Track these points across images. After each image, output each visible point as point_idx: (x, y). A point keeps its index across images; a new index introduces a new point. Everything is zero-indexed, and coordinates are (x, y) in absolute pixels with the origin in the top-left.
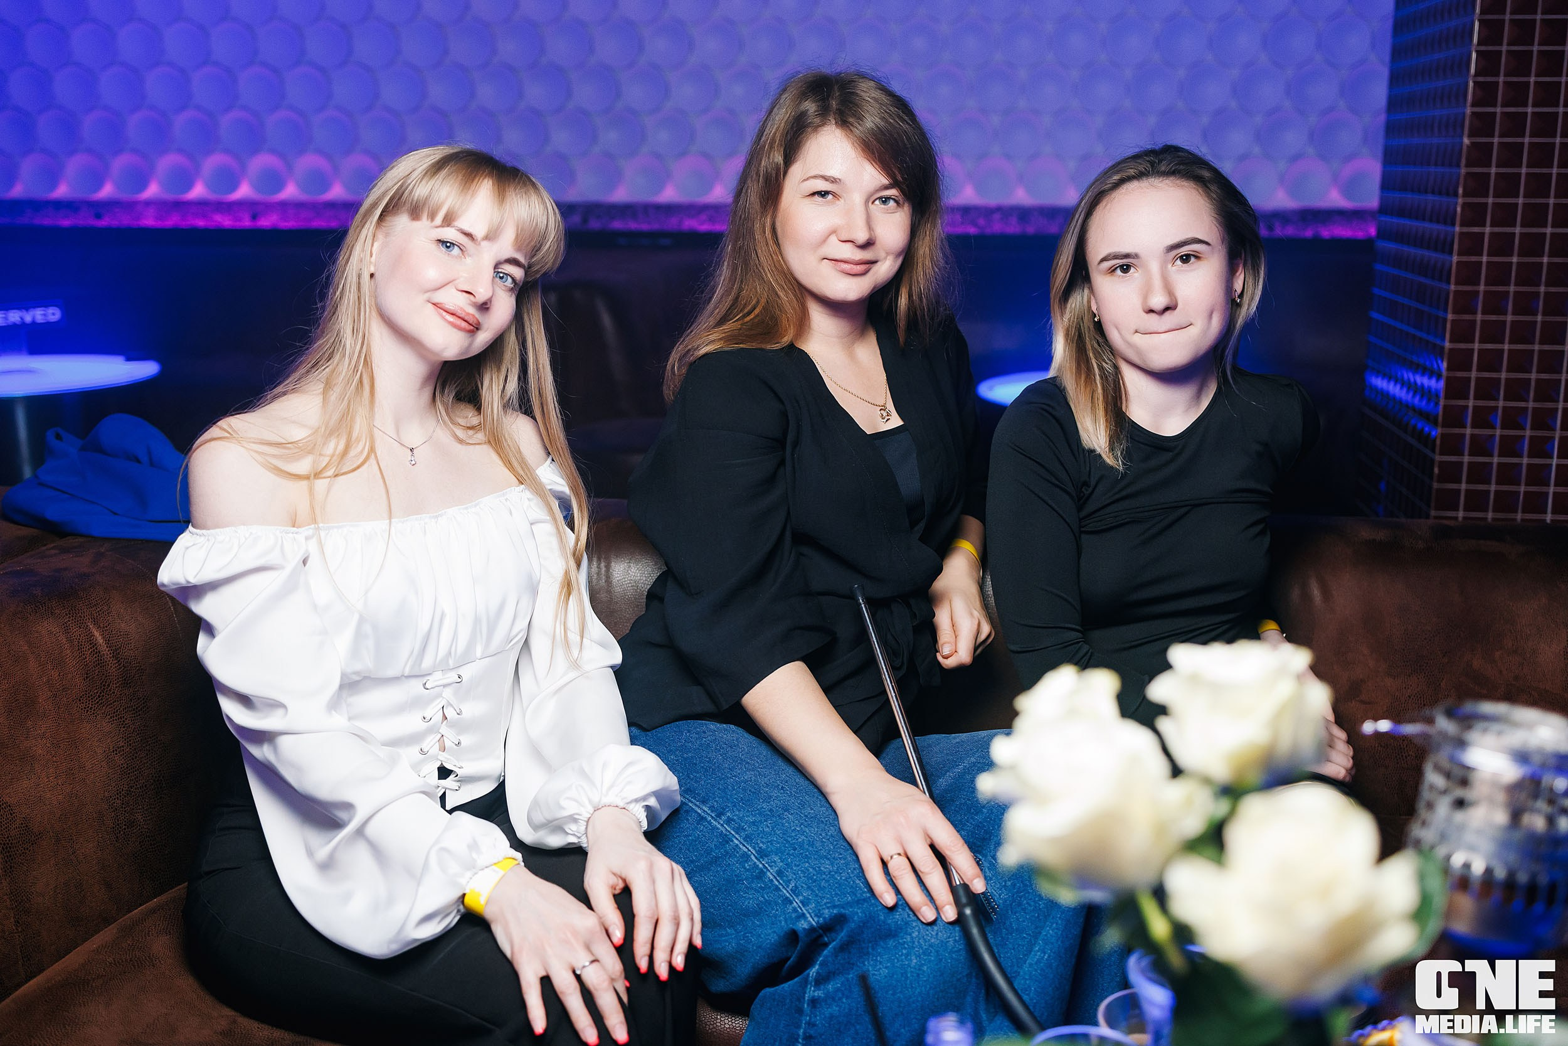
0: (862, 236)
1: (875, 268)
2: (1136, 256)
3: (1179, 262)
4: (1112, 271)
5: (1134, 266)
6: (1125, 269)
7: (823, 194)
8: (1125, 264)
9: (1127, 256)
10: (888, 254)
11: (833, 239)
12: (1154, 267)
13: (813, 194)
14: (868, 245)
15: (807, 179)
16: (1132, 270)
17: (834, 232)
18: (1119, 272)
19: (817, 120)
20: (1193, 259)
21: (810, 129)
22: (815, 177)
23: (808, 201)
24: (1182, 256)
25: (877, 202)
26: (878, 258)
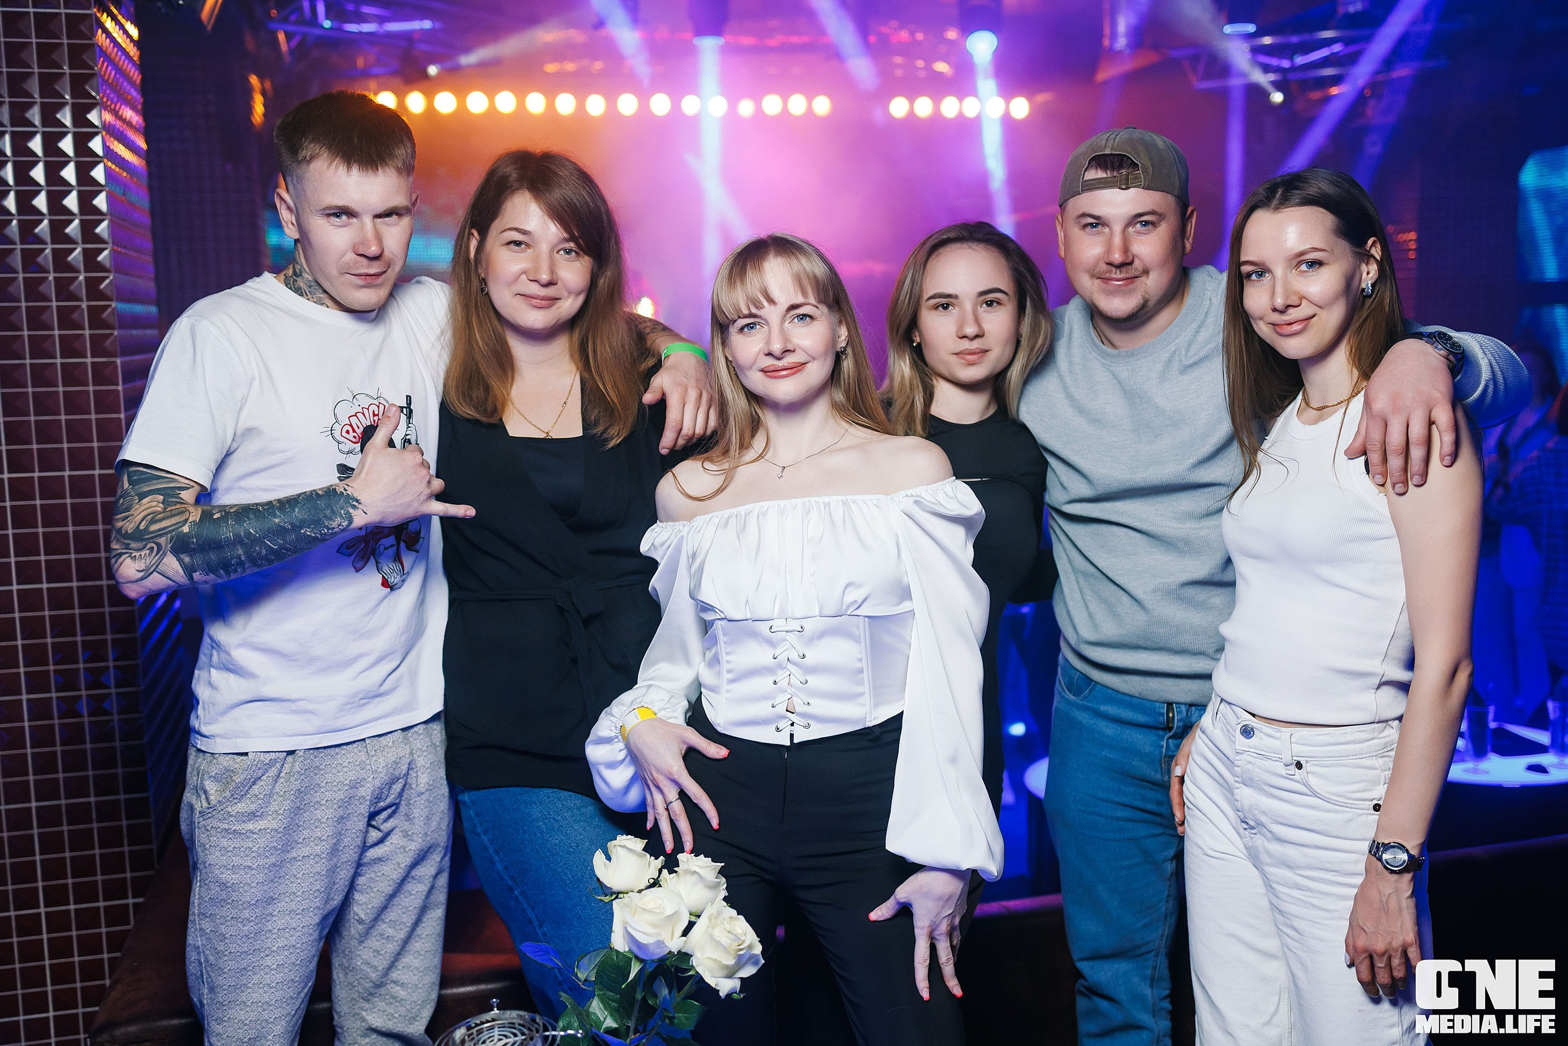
0: (545, 277)
1: (559, 303)
2: (956, 297)
3: (985, 305)
4: (936, 307)
5: (953, 305)
6: (945, 307)
7: (518, 243)
8: (946, 302)
9: (949, 296)
10: (570, 293)
11: (524, 277)
12: (968, 306)
13: (509, 243)
14: (550, 284)
15: (505, 231)
16: (951, 307)
17: (524, 272)
18: (941, 308)
19: (516, 184)
20: (995, 304)
21: (508, 191)
22: (511, 229)
23: (504, 248)
24: (987, 302)
25: (562, 252)
26: (561, 297)
